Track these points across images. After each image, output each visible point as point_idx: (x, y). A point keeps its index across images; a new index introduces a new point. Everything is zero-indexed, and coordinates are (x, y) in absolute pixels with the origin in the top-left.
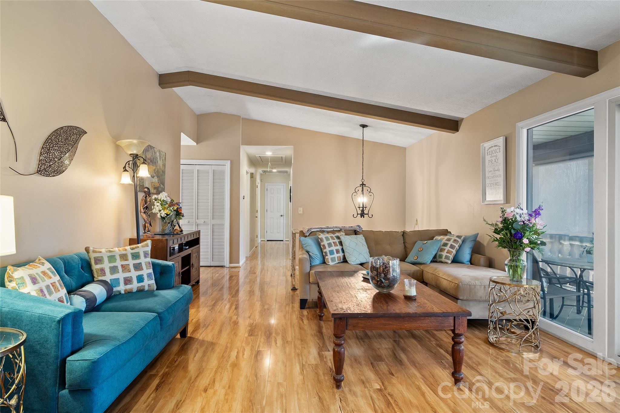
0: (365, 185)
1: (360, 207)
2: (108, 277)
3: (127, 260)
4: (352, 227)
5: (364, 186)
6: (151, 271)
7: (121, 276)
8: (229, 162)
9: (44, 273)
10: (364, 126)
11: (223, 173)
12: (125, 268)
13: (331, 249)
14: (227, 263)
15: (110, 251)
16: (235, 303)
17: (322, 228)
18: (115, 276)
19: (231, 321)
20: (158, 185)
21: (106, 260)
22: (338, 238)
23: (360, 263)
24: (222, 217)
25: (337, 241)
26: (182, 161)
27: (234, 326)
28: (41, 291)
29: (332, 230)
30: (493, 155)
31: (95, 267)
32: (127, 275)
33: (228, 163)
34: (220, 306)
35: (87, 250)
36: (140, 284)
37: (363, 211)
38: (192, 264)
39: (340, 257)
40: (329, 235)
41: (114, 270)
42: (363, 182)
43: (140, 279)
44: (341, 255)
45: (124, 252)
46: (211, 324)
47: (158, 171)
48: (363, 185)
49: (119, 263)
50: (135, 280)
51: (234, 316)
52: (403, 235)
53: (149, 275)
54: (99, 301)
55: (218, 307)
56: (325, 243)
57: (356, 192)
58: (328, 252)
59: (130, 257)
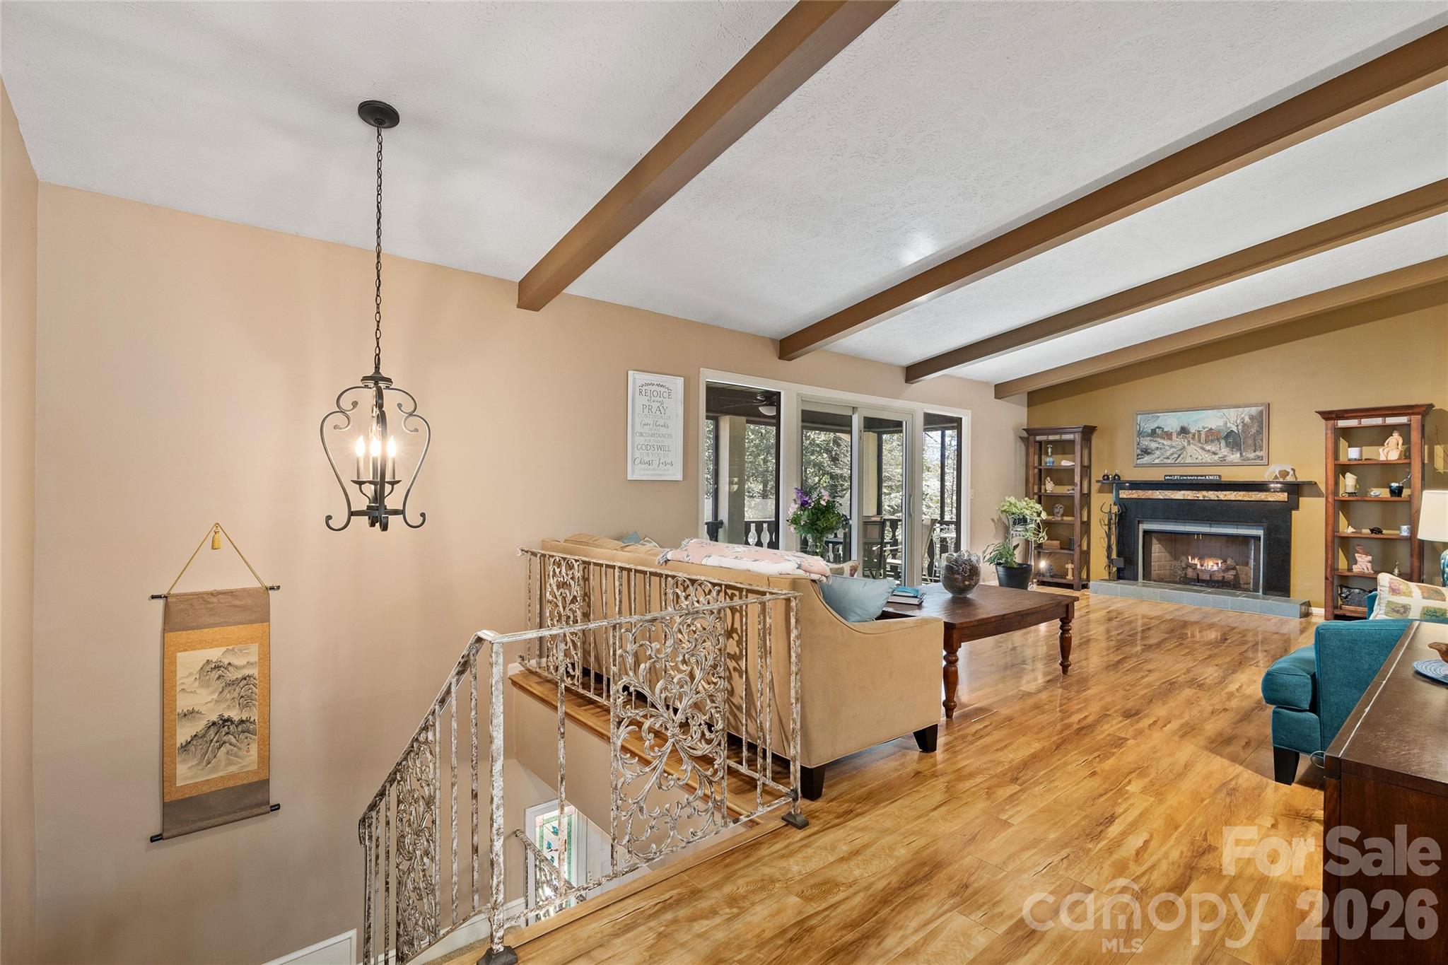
0: (389, 380)
1: (364, 483)
5: (382, 385)
16: (1100, 845)
19: (1151, 781)
27: (1148, 766)
30: (653, 399)
34: (1166, 856)
37: (379, 497)
42: (377, 368)
46: (1211, 791)
48: (378, 379)
51: (1134, 793)
55: (1175, 854)
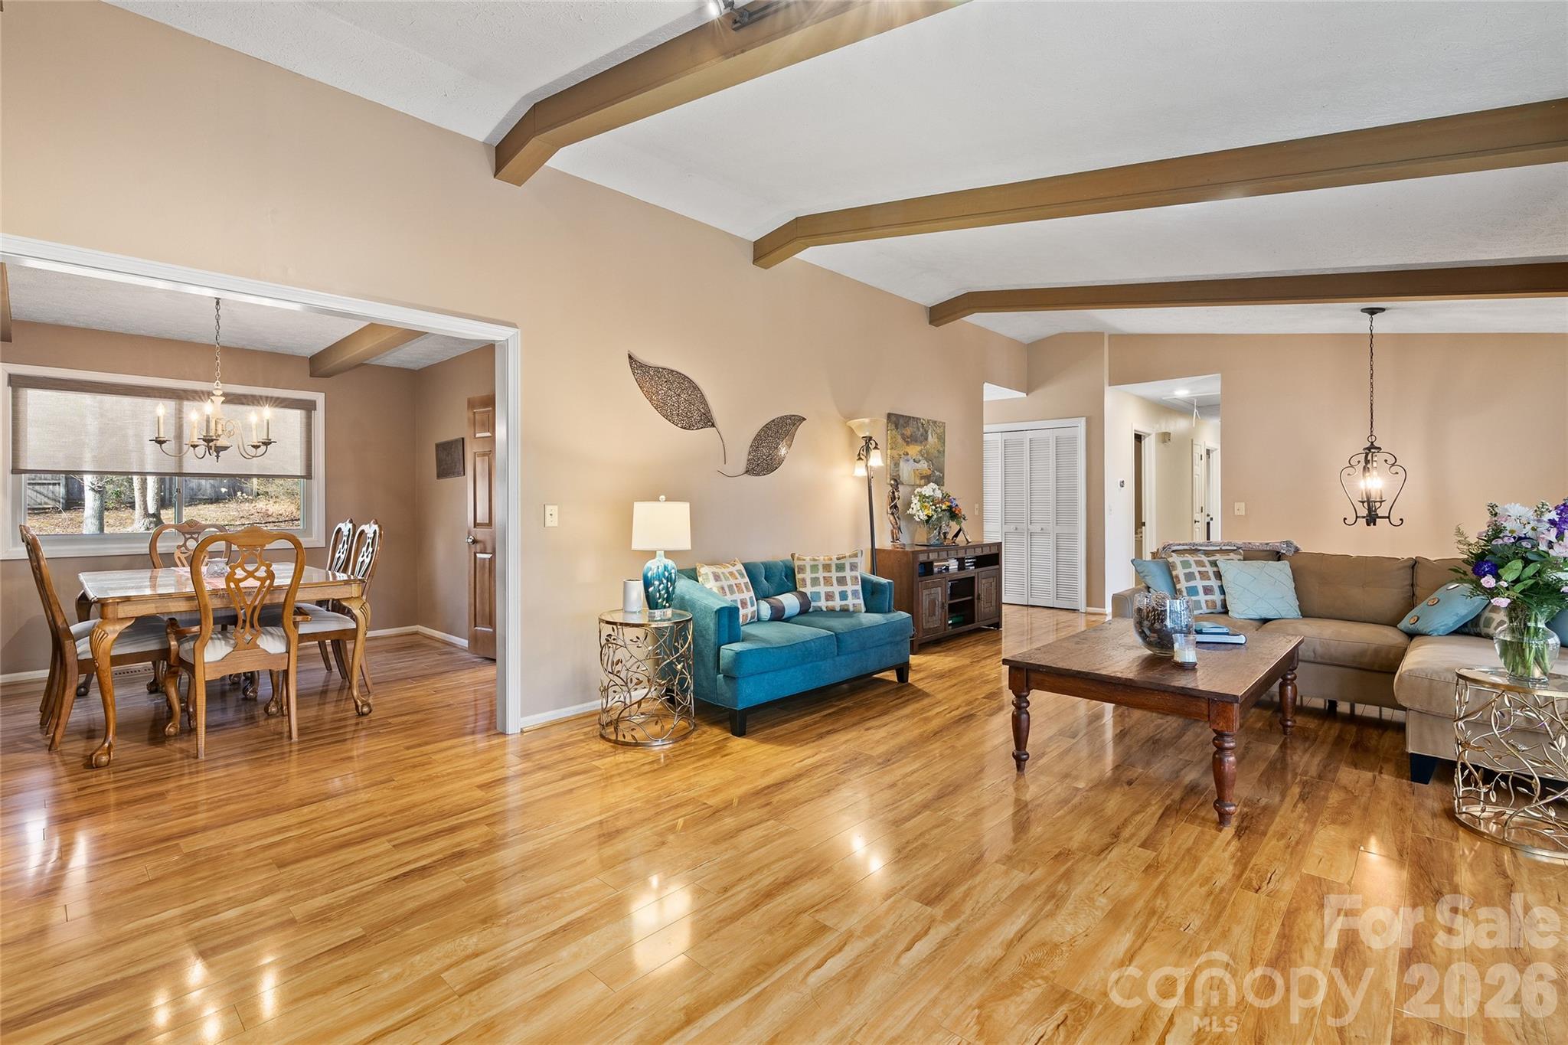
0: (1380, 448)
2: (808, 590)
3: (830, 571)
4: (1267, 544)
5: (1374, 451)
6: (859, 587)
7: (822, 589)
8: (1083, 420)
9: (731, 573)
10: (1372, 311)
11: (1073, 441)
12: (828, 581)
13: (1192, 584)
14: (1082, 605)
15: (815, 560)
17: (1194, 545)
18: (816, 589)
20: (929, 472)
21: (808, 569)
22: (1214, 564)
23: (1258, 617)
24: (1073, 521)
25: (1210, 570)
26: (986, 428)
28: (723, 588)
29: (1218, 548)
31: (798, 576)
32: (829, 589)
33: (1082, 423)
35: (793, 556)
36: (844, 603)
37: (1372, 509)
38: (979, 595)
39: (1214, 602)
40: (1189, 558)
41: (815, 582)
42: (1372, 443)
43: (843, 596)
44: (1217, 597)
45: (828, 562)
47: (928, 453)
48: (1372, 449)
49: (821, 574)
50: (837, 596)
52: (1413, 567)
53: (855, 593)
54: (787, 613)
56: (1180, 572)
57: (1352, 466)
58: (1184, 590)
59: (834, 568)
